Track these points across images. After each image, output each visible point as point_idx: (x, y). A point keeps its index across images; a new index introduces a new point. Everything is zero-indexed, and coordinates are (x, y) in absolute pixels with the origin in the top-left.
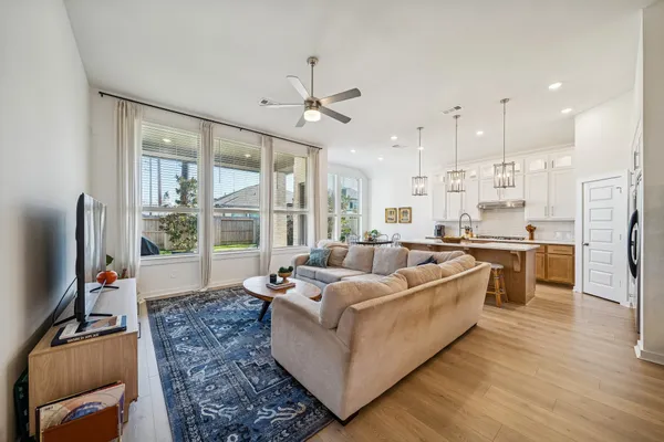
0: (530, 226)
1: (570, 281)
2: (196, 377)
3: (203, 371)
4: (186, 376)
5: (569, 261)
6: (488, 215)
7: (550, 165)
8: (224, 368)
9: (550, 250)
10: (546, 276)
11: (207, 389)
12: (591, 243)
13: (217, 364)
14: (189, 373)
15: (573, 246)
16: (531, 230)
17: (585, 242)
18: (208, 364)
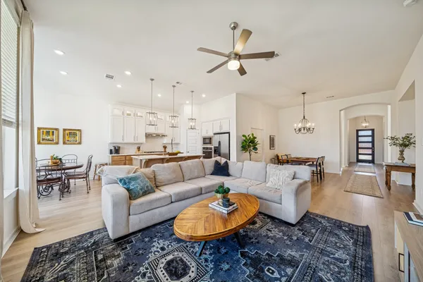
2: (344, 256)
3: (336, 256)
4: (351, 262)
8: (321, 246)
11: (342, 246)
13: (322, 252)
14: (348, 263)
18: (329, 256)
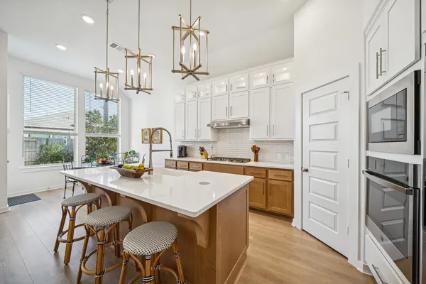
0: (254, 147)
1: (289, 213)
5: (288, 190)
6: (221, 135)
7: (271, 78)
9: (271, 175)
10: (267, 206)
12: (310, 169)
15: (292, 171)
16: (256, 150)
17: (305, 167)
